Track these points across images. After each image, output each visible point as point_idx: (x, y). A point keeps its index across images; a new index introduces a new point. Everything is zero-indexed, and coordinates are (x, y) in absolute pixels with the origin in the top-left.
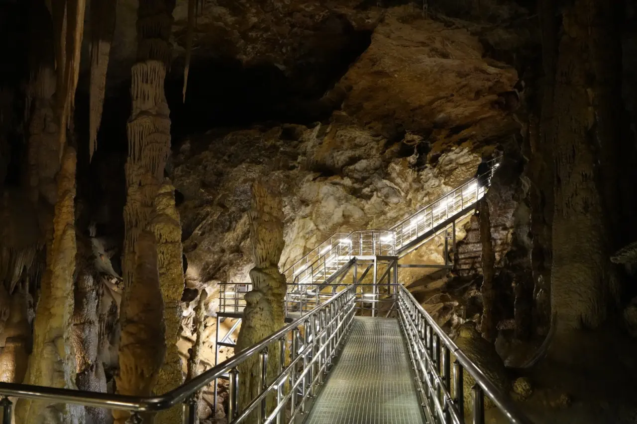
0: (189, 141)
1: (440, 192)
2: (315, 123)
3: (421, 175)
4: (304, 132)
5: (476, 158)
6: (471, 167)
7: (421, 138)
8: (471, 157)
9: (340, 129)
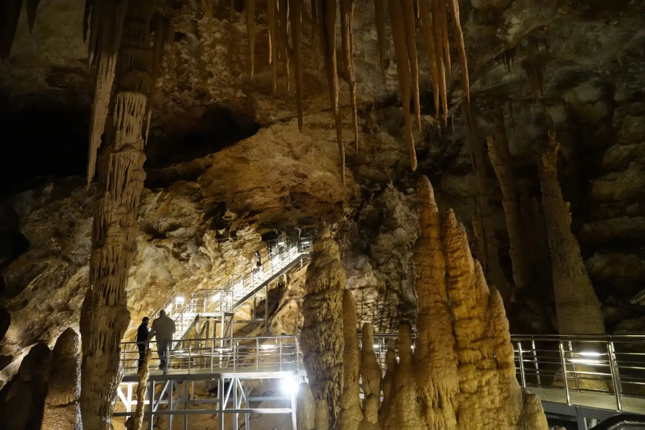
0: (53, 183)
1: (235, 261)
2: (158, 189)
3: (222, 246)
4: (148, 195)
5: (257, 237)
6: (254, 244)
7: (236, 216)
8: (255, 235)
9: (175, 198)
